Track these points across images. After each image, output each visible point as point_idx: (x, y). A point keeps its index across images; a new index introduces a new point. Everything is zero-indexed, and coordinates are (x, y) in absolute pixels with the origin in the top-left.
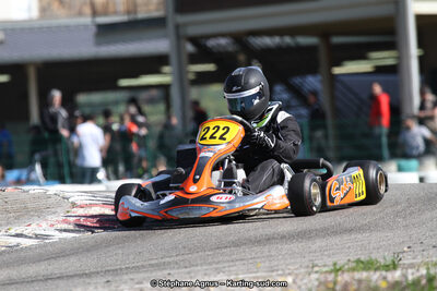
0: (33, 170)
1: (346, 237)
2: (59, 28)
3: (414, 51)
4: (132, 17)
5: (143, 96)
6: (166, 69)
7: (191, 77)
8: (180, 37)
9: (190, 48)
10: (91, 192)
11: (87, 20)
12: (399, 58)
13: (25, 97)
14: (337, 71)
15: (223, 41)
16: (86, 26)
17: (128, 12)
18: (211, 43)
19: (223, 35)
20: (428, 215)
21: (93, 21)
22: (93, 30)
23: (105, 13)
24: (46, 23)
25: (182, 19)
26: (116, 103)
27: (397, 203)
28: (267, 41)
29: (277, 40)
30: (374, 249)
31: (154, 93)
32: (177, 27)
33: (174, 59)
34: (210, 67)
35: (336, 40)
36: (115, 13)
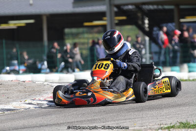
0: (43, 64)
5: (96, 30)
6: (105, 18)
7: (116, 22)
8: (111, 5)
9: (116, 9)
13: (41, 30)
14: (182, 20)
18: (126, 8)
19: (132, 4)
26: (83, 33)
28: (151, 7)
29: (155, 7)
31: (101, 29)
33: (108, 14)
34: (124, 18)
35: (182, 7)
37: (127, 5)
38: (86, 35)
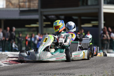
1: (79, 69)
2: (10, 10)
3: (103, 22)
4: (29, 9)
5: (32, 29)
6: (38, 23)
7: (44, 25)
8: (42, 15)
9: (44, 18)
10: (14, 54)
11: (18, 9)
12: (99, 23)
14: (83, 26)
15: (53, 17)
16: (17, 11)
17: (29, 8)
18: (50, 17)
19: (53, 15)
20: (101, 65)
21: (19, 9)
22: (19, 12)
23: (23, 8)
24: (7, 9)
25: (42, 10)
26: (24, 31)
27: (93, 61)
30: (86, 73)
31: (34, 29)
32: (41, 12)
33: (40, 21)
34: (49, 23)
35: (83, 18)
36: (25, 7)
37: (51, 15)
38: (26, 33)
